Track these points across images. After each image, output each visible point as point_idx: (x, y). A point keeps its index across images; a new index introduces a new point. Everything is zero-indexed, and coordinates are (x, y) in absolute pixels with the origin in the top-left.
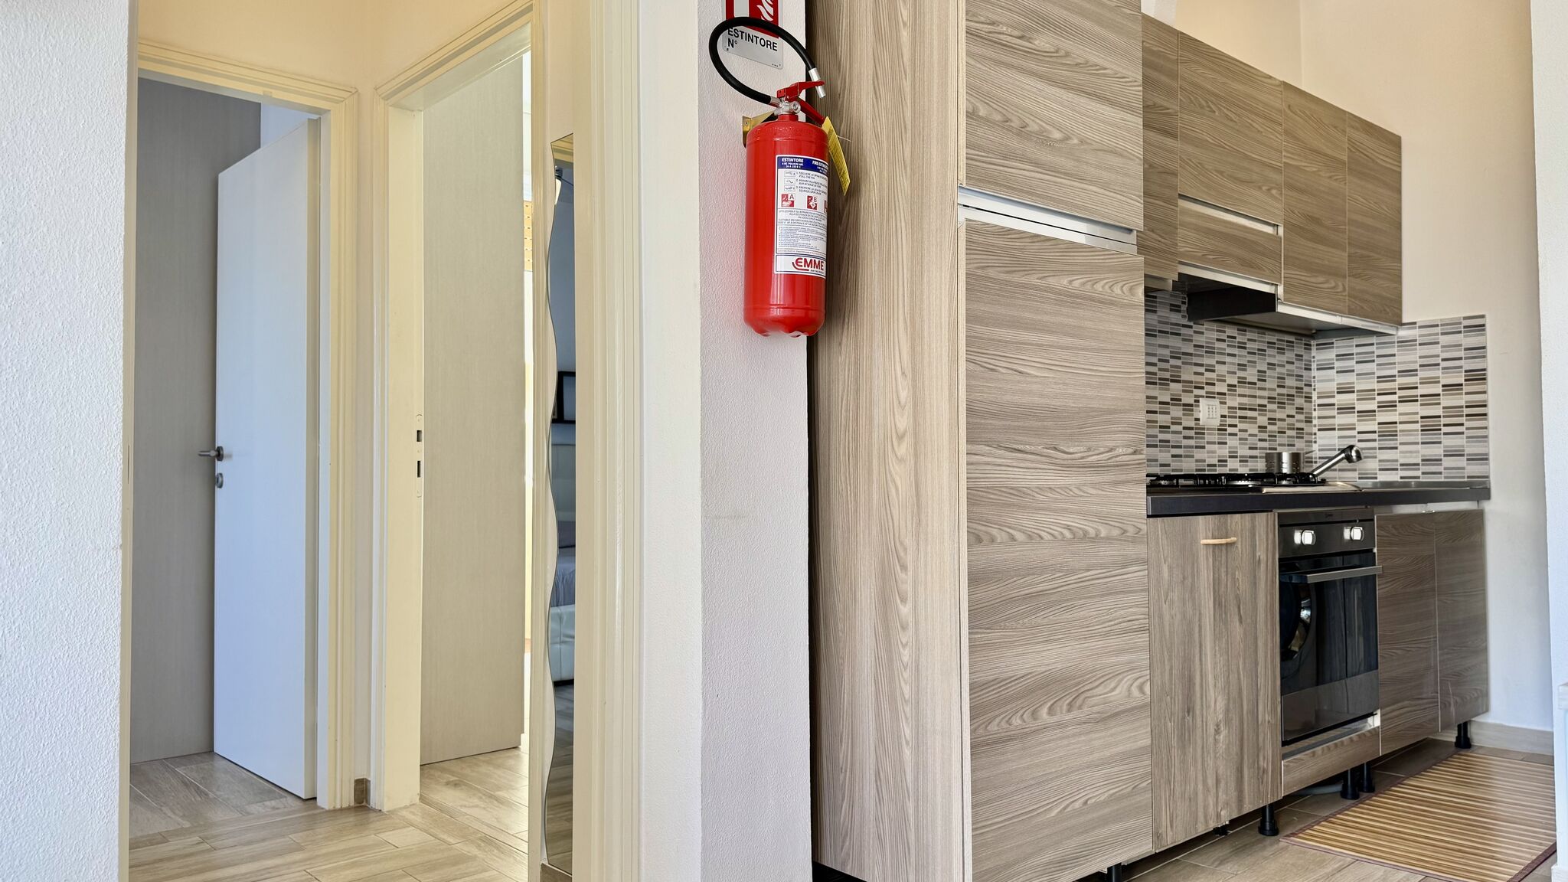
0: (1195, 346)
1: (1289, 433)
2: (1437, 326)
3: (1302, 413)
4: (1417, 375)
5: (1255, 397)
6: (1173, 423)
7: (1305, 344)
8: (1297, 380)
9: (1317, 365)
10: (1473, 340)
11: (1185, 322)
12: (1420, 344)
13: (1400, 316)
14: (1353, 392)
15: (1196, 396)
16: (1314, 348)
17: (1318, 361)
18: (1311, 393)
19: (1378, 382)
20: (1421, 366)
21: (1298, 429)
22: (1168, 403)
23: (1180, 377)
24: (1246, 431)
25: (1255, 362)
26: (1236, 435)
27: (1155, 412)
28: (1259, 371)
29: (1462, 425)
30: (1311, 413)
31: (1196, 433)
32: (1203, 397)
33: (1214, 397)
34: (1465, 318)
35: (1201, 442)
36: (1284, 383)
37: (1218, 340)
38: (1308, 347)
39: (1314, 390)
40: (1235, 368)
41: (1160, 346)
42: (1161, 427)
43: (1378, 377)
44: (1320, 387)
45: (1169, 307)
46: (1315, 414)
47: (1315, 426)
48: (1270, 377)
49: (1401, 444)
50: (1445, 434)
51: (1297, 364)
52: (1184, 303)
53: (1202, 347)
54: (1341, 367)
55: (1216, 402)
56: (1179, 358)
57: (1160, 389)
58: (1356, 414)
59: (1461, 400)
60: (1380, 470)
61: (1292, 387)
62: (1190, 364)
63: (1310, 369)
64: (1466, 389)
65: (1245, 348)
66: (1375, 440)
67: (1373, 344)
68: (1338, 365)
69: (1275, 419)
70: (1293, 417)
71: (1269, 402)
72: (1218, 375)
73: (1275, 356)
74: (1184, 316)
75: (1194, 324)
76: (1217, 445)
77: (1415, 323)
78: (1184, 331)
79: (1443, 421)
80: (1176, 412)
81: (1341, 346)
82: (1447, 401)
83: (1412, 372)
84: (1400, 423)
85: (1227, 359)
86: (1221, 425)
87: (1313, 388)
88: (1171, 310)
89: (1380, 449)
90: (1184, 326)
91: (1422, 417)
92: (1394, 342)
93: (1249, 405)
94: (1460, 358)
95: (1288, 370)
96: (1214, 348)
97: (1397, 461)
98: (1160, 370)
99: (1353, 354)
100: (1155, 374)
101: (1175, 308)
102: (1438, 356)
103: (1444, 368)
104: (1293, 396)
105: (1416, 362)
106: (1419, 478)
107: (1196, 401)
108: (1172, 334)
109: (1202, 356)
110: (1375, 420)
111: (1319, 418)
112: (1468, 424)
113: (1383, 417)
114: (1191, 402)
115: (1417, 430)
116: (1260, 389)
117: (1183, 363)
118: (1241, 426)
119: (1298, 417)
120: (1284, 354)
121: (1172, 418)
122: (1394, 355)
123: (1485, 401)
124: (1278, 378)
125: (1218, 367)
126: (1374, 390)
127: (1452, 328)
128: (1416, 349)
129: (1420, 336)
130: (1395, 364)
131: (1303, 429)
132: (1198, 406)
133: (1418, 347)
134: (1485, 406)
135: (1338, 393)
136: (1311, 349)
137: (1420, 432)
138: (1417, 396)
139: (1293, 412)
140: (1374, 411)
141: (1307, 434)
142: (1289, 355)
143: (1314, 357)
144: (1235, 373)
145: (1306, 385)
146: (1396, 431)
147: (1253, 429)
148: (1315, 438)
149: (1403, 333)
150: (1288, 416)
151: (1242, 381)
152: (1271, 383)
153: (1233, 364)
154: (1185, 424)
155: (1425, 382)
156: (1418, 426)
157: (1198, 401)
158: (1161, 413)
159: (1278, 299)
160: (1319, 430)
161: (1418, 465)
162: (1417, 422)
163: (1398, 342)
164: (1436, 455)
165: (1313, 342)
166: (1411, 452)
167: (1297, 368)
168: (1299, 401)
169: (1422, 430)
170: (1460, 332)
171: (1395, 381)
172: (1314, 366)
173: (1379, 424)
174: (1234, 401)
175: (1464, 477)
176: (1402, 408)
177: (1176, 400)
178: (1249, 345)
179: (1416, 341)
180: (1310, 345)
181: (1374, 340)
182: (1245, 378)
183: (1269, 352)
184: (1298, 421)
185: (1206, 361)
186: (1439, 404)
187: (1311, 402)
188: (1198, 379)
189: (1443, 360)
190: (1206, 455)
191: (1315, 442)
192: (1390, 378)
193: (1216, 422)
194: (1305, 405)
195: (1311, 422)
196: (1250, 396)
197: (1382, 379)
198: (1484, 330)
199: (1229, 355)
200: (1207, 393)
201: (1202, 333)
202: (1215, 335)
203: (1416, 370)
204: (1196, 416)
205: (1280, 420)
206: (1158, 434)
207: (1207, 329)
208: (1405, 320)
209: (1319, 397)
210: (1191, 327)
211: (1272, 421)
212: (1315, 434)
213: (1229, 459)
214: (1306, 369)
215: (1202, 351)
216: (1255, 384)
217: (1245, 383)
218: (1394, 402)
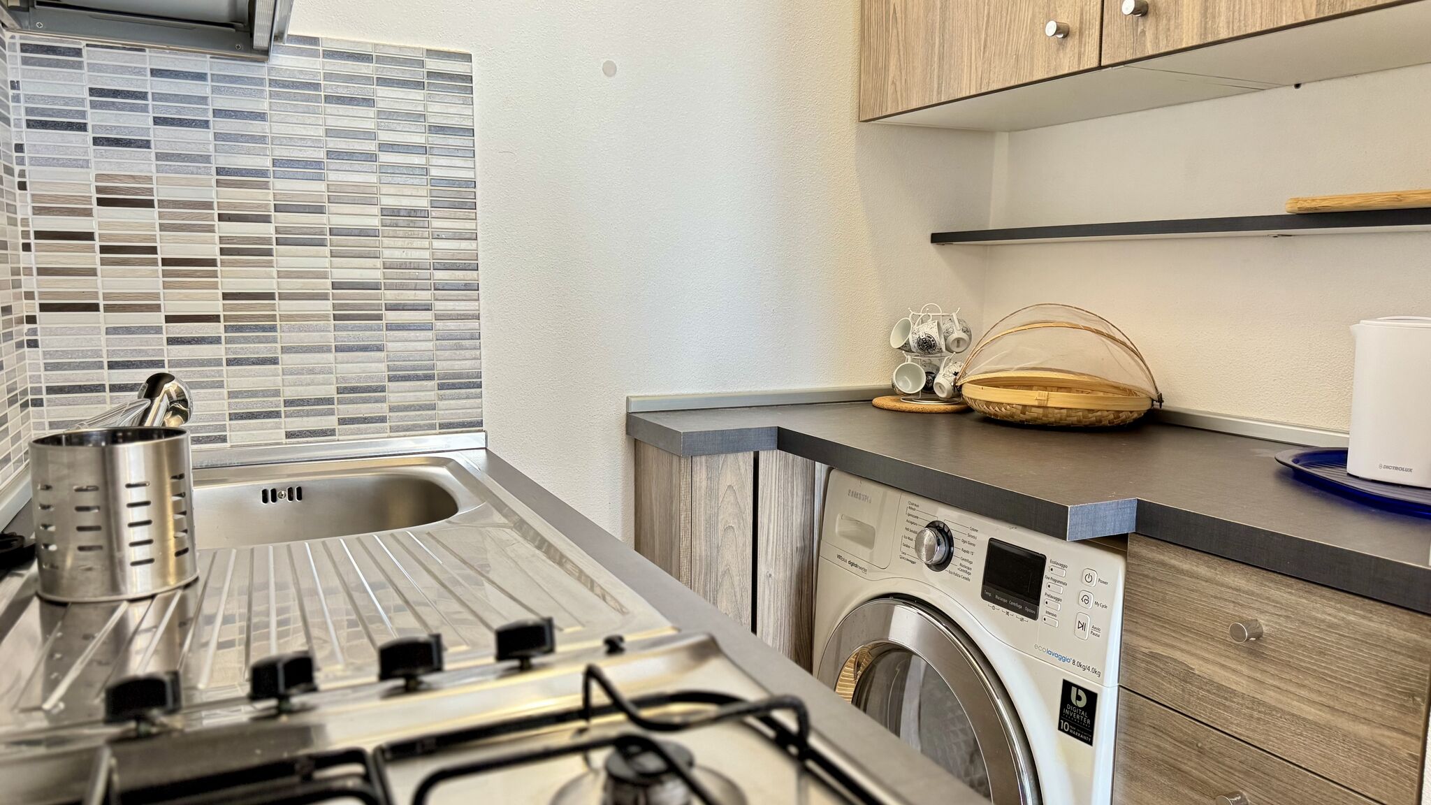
10: (443, 109)
12: (328, 99)
14: (149, 204)
17: (29, 98)
19: (220, 183)
20: (331, 155)
29: (428, 307)
34: (431, 53)
39: (22, 186)
43: (220, 171)
44: (39, 178)
47: (29, 296)
49: (285, 350)
50: (390, 327)
54: (107, 129)
58: (161, 268)
59: (423, 250)
60: (233, 417)
66: (216, 340)
67: (201, 77)
68: (101, 120)
77: (314, 41)
79: (387, 297)
81: (102, 63)
82: (395, 249)
83: (312, 168)
84: (283, 297)
89: (230, 362)
91: (336, 286)
92: (258, 82)
94: (423, 150)
97: (276, 393)
99: (143, 96)
102: (370, 135)
103: (384, 168)
105: (316, 143)
110: (212, 286)
111: (42, 272)
112: (440, 307)
113: (237, 278)
115: (325, 317)
122: (261, 116)
126: (208, 205)
127: (401, 71)
128: (317, 110)
129: (329, 76)
130: (260, 139)
133: (323, 105)
134: (475, 267)
135: (101, 202)
137: (330, 322)
138: (323, 231)
140: (212, 263)
143: (15, 85)
146: (273, 317)
148: (34, 332)
155: (342, 196)
156: (326, 307)
160: (44, 308)
161: (329, 401)
162: (324, 297)
163: (272, 83)
164: (370, 378)
166: (309, 371)
170: (418, 83)
171: (263, 185)
173: (226, 296)
176: (286, 258)
179: (316, 86)
181: (204, 65)
186: (376, 255)
187: (15, 221)
189: (384, 147)
191: (33, 344)
192: (253, 178)
197: (229, 176)
198: (468, 89)
203: (319, 165)
209: (38, 211)
212: (31, 318)
218: (267, 241)
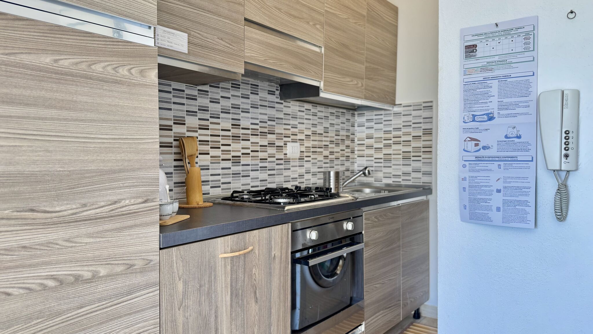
0: (285, 114)
1: (341, 158)
2: (411, 106)
3: (349, 148)
4: (401, 131)
5: (322, 141)
6: (269, 157)
7: (352, 114)
8: (346, 132)
9: (358, 124)
10: (426, 114)
11: (278, 100)
12: (403, 115)
13: (394, 101)
14: (373, 138)
15: (285, 142)
16: (356, 116)
17: (358, 122)
18: (354, 138)
19: (384, 134)
20: (403, 126)
21: (346, 156)
22: (266, 146)
23: (274, 131)
24: (316, 159)
25: (322, 123)
26: (310, 161)
27: (258, 151)
28: (325, 128)
29: (420, 156)
30: (354, 148)
31: (285, 162)
32: (289, 142)
33: (297, 142)
34: (424, 102)
35: (288, 166)
36: (339, 133)
37: (299, 111)
38: (353, 115)
39: (356, 136)
40: (310, 126)
41: (260, 114)
42: (261, 159)
43: (384, 131)
44: (358, 135)
45: (267, 92)
46: (356, 149)
47: (356, 154)
48: (331, 130)
49: (393, 165)
50: (413, 161)
51: (347, 123)
52: (277, 90)
53: (289, 115)
54: (368, 126)
55: (298, 144)
56: (274, 121)
57: (260, 138)
58: (374, 149)
59: (420, 144)
60: (384, 177)
61: (344, 136)
62: (282, 124)
63: (354, 126)
64: (423, 138)
65: (316, 115)
66: (381, 163)
67: (382, 115)
68: (367, 124)
69: (333, 152)
70: (344, 150)
71: (330, 144)
72: (299, 130)
73: (334, 120)
74: (277, 98)
75: (284, 101)
76: (298, 168)
77: (401, 104)
78: (277, 105)
79: (412, 154)
80: (271, 150)
81: (368, 115)
82: (414, 144)
83: (399, 129)
84: (394, 154)
85: (305, 121)
86: (300, 157)
87: (355, 135)
88: (269, 93)
89: (384, 167)
90: (277, 103)
91: (403, 152)
92: (391, 114)
93: (318, 145)
94: (420, 123)
95: (341, 127)
96: (297, 115)
97: (391, 173)
98: (260, 127)
99: (373, 119)
100: (258, 130)
101: (271, 93)
102: (411, 121)
103: (413, 128)
104: (344, 140)
105: (401, 124)
106: (400, 182)
107: (285, 144)
108: (269, 107)
109: (290, 120)
110: (382, 152)
111: (358, 150)
112: (423, 156)
113: (386, 151)
114: (282, 144)
115: (400, 158)
116: (325, 137)
117: (277, 123)
118: (312, 156)
119: (347, 150)
120: (339, 118)
121: (269, 154)
122: (391, 120)
123: (431, 145)
124: (336, 131)
125: (299, 126)
126: (382, 138)
127: (417, 107)
128: (401, 118)
129: (404, 111)
130: (391, 125)
131: (349, 156)
132: (286, 147)
133: (402, 117)
134: (431, 147)
135: (367, 138)
136: (354, 116)
137: (402, 159)
138: (401, 141)
139: (344, 148)
140: (382, 148)
141: (352, 158)
142: (343, 119)
143: (356, 120)
144: (310, 129)
145: (352, 134)
146: (391, 158)
147: (320, 158)
148: (356, 160)
149: (396, 109)
150: (341, 150)
151: (314, 133)
152: (332, 134)
153: (309, 124)
154: (278, 157)
155: (405, 134)
156: (401, 156)
157: (286, 144)
158: (261, 151)
159: (321, 89)
160: (358, 156)
161: (400, 176)
162: (401, 154)
163: (394, 114)
164: (408, 171)
165: (356, 113)
166: (397, 169)
167: (347, 125)
168: (347, 143)
169: (403, 158)
170: (421, 109)
171: (391, 133)
172: (356, 125)
173: (384, 154)
174: (310, 144)
175: (420, 183)
176: (394, 147)
177: (272, 144)
178: (319, 114)
179: (401, 113)
180: (354, 114)
181: (383, 112)
182: (316, 131)
183: (330, 117)
184: (347, 152)
185: (292, 122)
186: (410, 145)
187: (354, 142)
188: (287, 132)
189: (413, 123)
190: (291, 173)
191: (356, 162)
192: (389, 132)
193: (298, 155)
194: (351, 145)
195: (354, 152)
196: (319, 141)
197: (386, 132)
198: (432, 109)
199: (306, 119)
200: (292, 139)
201: (290, 107)
202: (298, 108)
203: (401, 128)
204: (285, 152)
205: (336, 152)
206: (259, 163)
207: (292, 105)
208: (397, 103)
209: (358, 140)
210: (282, 103)
211: (332, 153)
212: (356, 158)
213: (305, 174)
214: (352, 126)
215: (289, 117)
216: (322, 134)
217: (316, 134)
218: (391, 144)
